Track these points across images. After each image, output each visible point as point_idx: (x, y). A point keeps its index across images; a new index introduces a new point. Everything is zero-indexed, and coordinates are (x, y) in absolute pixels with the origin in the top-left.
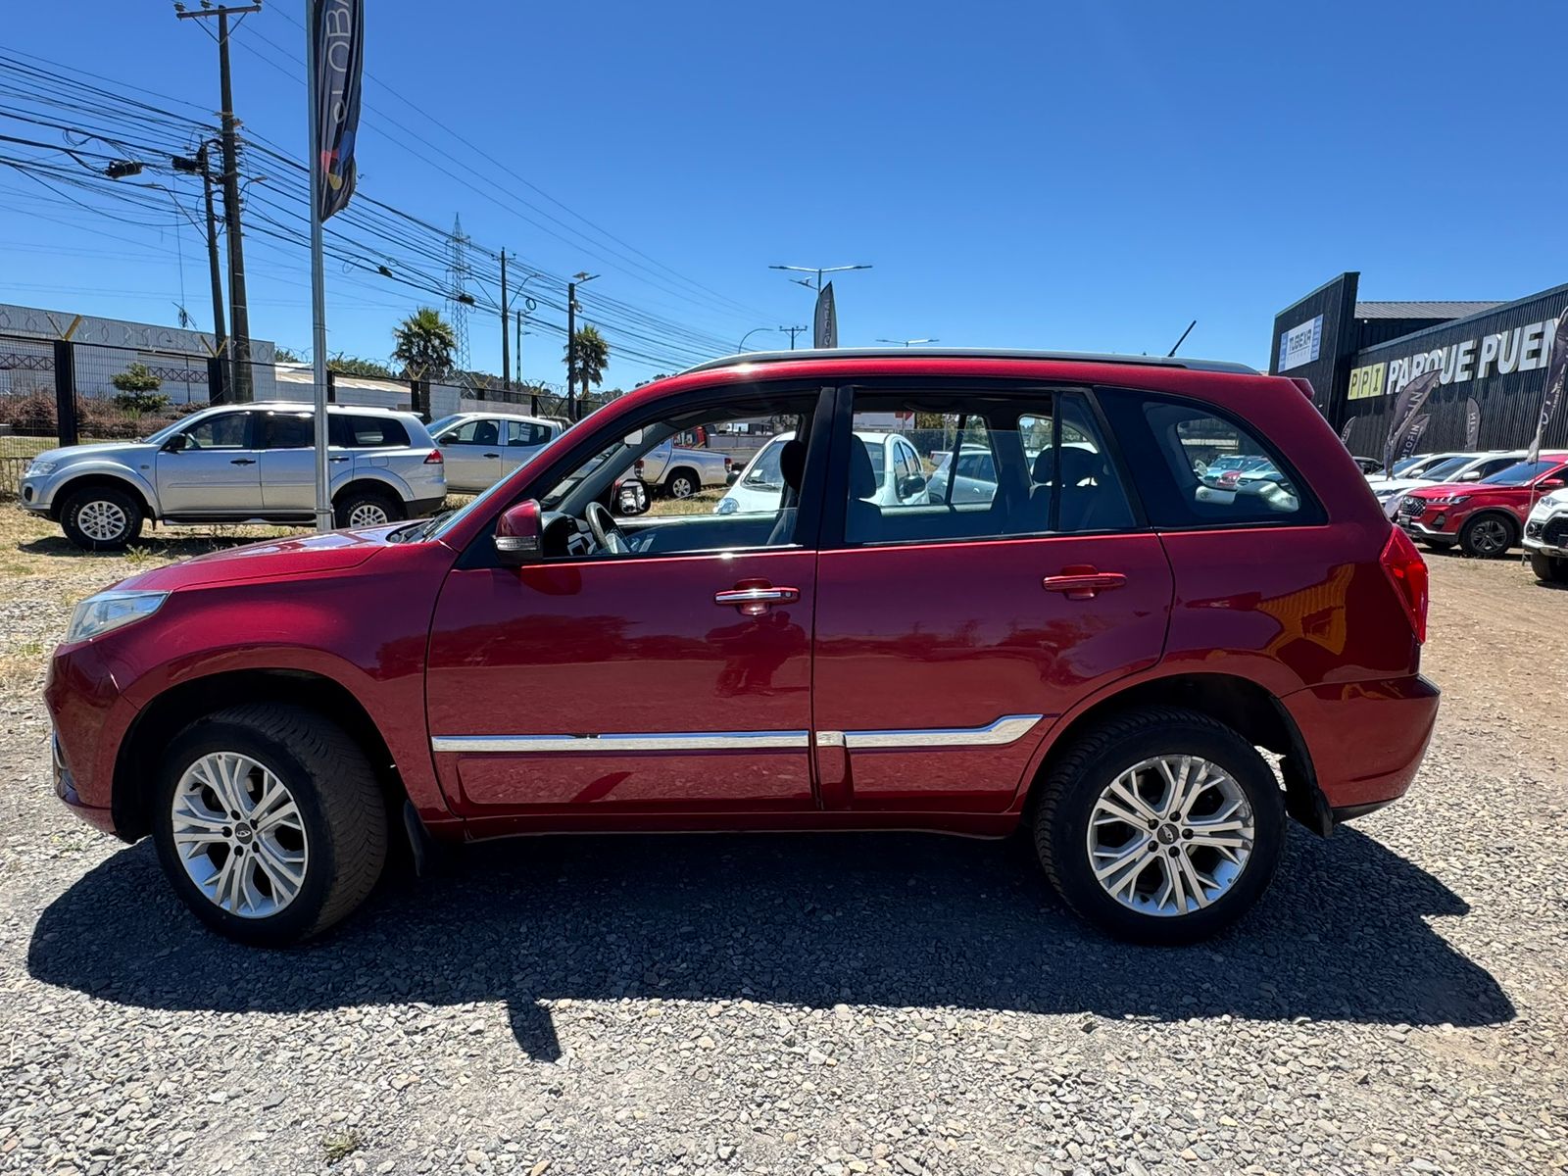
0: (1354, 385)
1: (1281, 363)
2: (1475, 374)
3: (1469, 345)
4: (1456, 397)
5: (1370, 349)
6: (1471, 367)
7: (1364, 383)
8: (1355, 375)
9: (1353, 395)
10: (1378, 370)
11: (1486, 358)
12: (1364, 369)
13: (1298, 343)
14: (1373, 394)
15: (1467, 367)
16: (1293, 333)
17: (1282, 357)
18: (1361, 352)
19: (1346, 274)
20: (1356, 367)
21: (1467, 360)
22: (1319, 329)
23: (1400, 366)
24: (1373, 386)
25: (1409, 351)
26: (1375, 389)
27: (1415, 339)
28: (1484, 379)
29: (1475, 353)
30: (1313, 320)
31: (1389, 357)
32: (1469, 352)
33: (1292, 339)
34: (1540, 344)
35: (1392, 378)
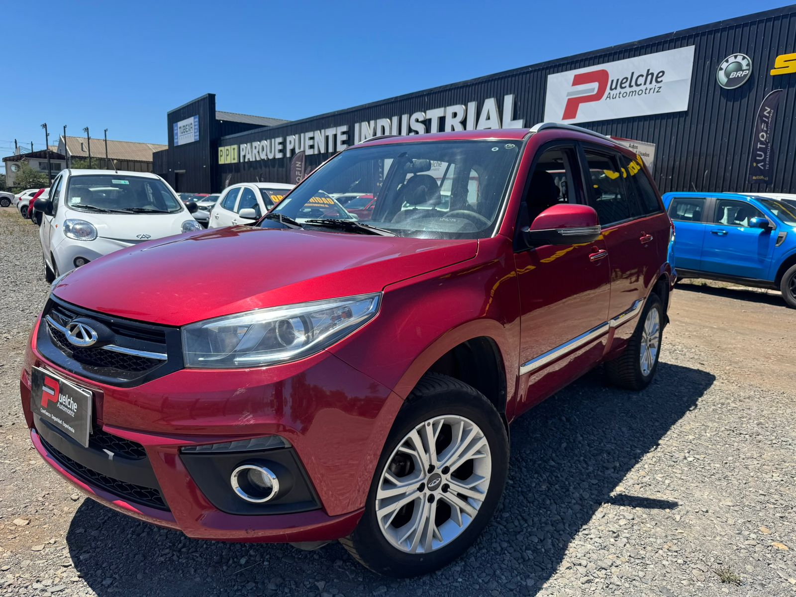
0: (221, 156)
1: (175, 141)
2: (285, 155)
3: (280, 140)
4: (277, 166)
5: (227, 137)
6: (283, 151)
7: (227, 155)
8: (221, 151)
9: (222, 161)
10: (234, 149)
11: (289, 147)
12: (226, 148)
13: (185, 130)
14: (233, 162)
15: (280, 151)
16: (181, 124)
17: (175, 137)
18: (222, 138)
19: (209, 94)
20: (221, 146)
21: (280, 147)
22: (197, 123)
23: (246, 148)
24: (232, 157)
25: (249, 140)
26: (234, 159)
27: (251, 134)
28: (290, 157)
29: (283, 143)
30: (192, 118)
31: (239, 142)
32: (280, 143)
33: (180, 128)
34: (314, 142)
35: (242, 154)
